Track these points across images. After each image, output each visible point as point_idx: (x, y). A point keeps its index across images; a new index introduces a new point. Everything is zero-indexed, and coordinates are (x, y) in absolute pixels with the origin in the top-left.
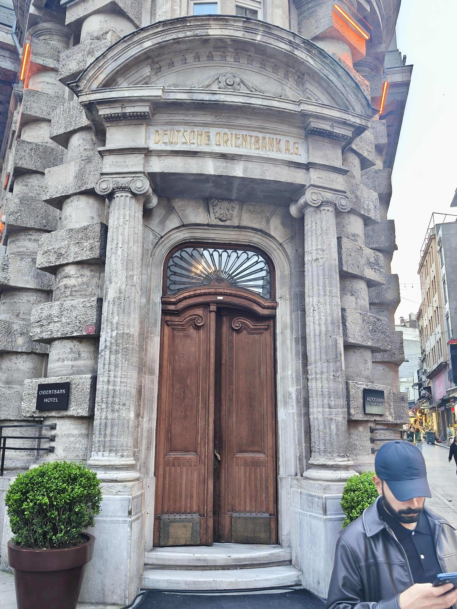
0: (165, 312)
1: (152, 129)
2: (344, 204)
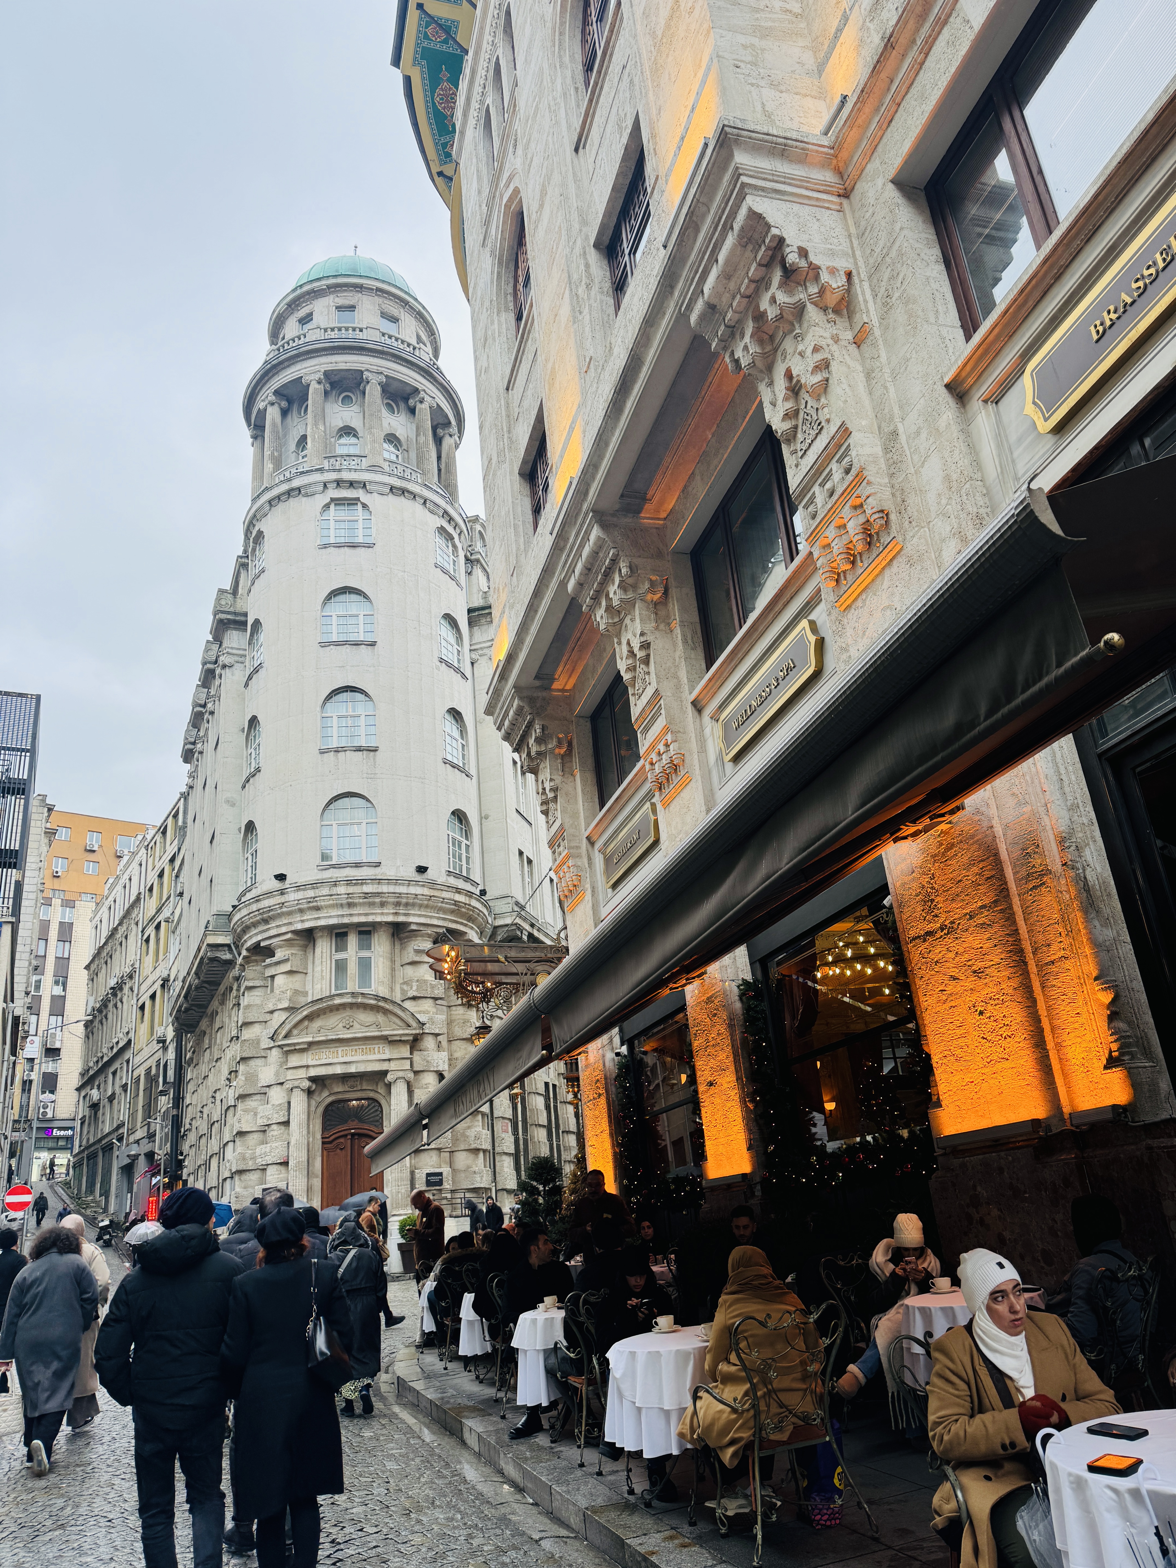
0: (323, 1143)
1: (310, 1053)
2: (410, 1075)
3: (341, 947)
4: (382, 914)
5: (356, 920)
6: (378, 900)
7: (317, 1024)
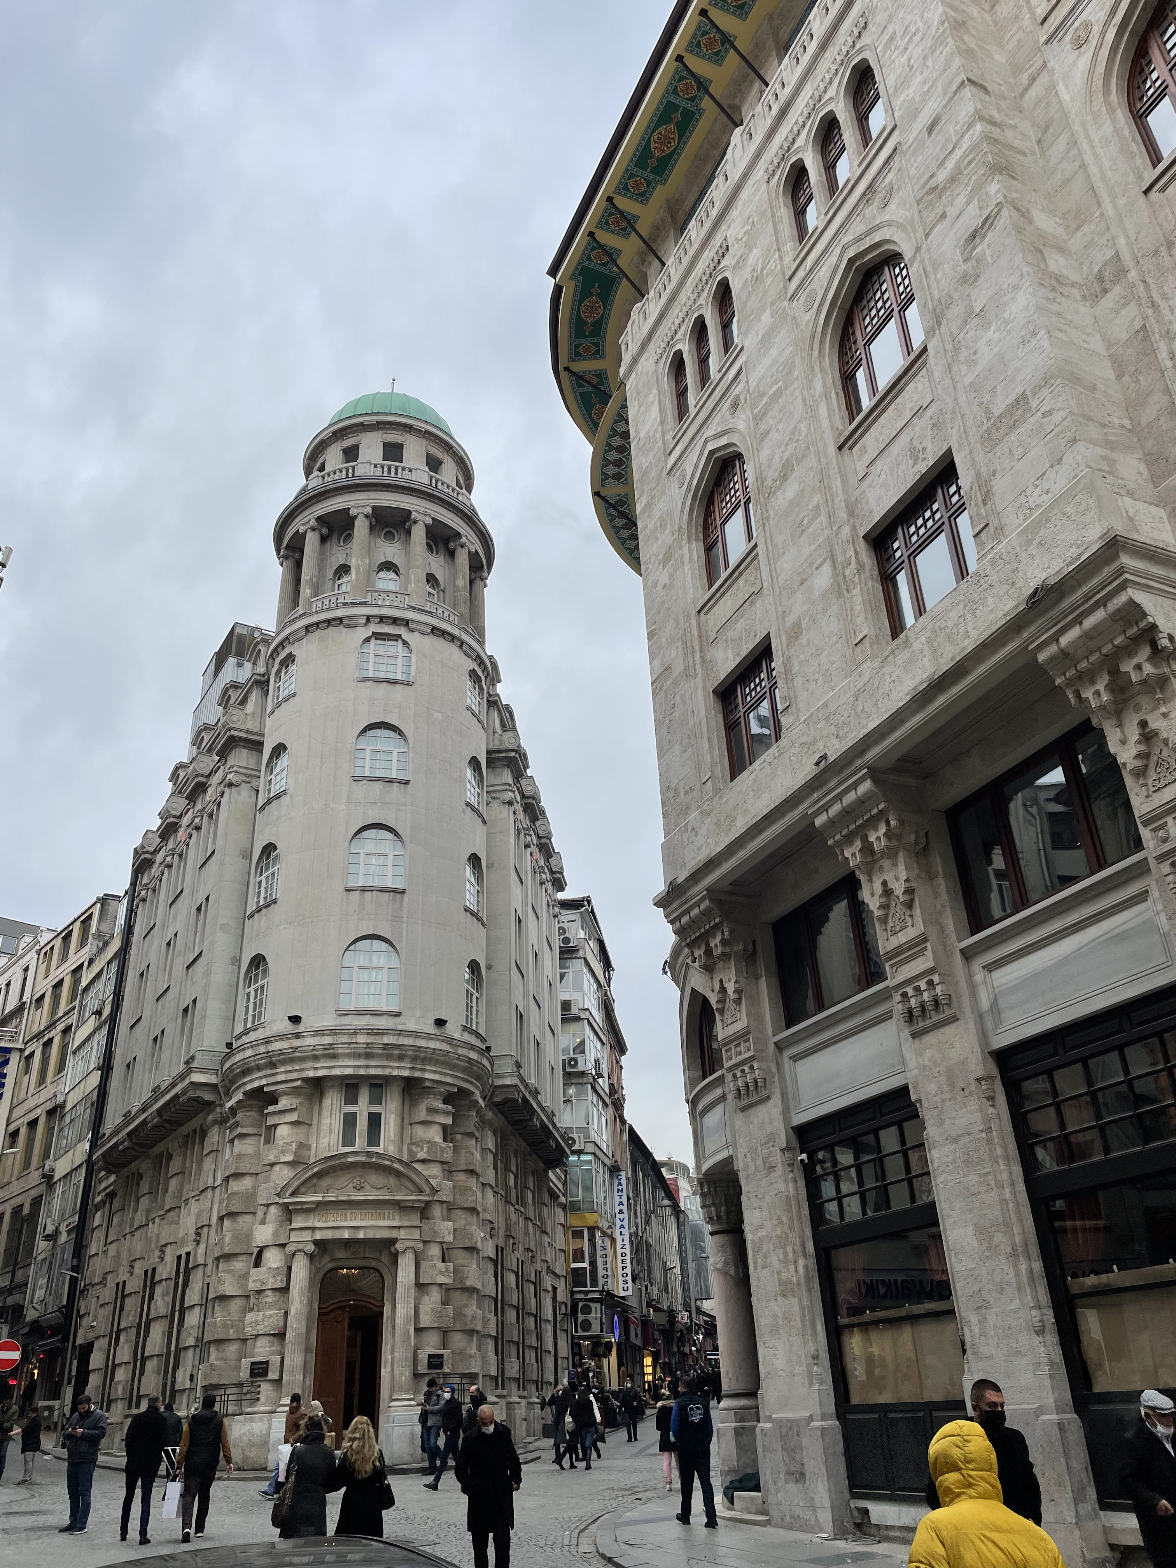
0: (319, 1314)
1: (317, 1213)
2: (420, 1246)
3: (352, 1099)
4: (399, 1068)
5: (372, 1072)
6: (397, 1052)
7: (326, 1182)
